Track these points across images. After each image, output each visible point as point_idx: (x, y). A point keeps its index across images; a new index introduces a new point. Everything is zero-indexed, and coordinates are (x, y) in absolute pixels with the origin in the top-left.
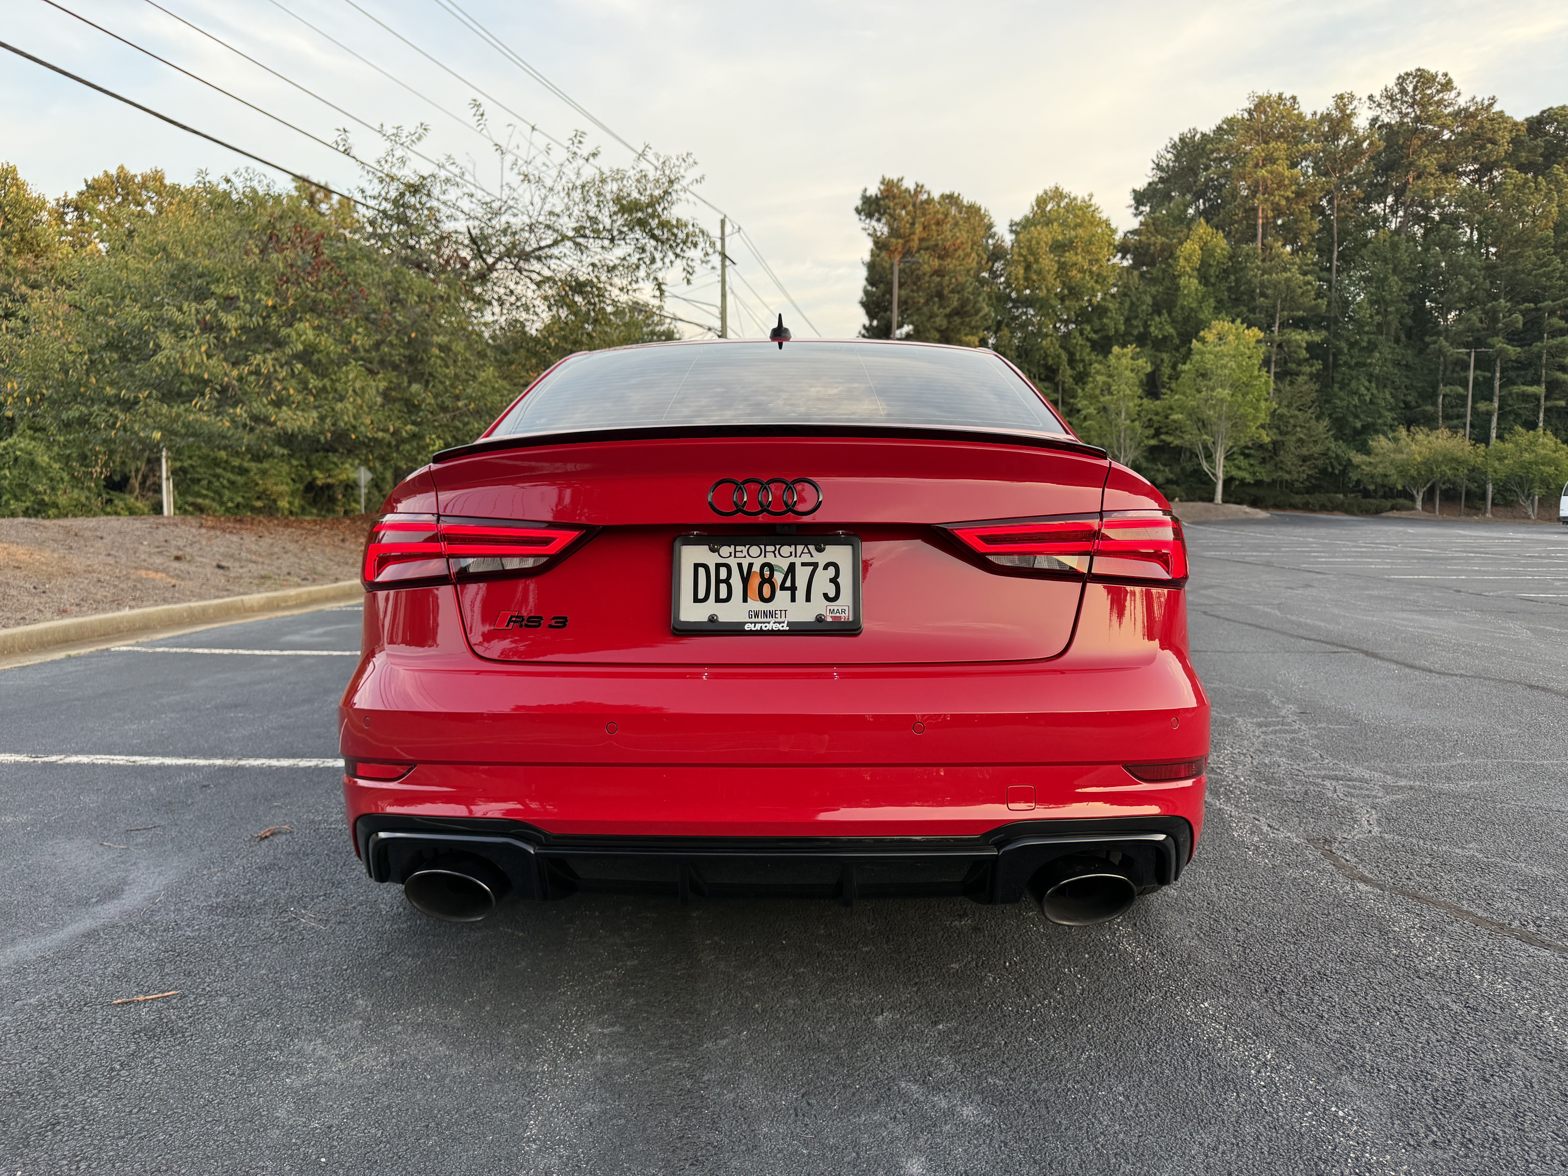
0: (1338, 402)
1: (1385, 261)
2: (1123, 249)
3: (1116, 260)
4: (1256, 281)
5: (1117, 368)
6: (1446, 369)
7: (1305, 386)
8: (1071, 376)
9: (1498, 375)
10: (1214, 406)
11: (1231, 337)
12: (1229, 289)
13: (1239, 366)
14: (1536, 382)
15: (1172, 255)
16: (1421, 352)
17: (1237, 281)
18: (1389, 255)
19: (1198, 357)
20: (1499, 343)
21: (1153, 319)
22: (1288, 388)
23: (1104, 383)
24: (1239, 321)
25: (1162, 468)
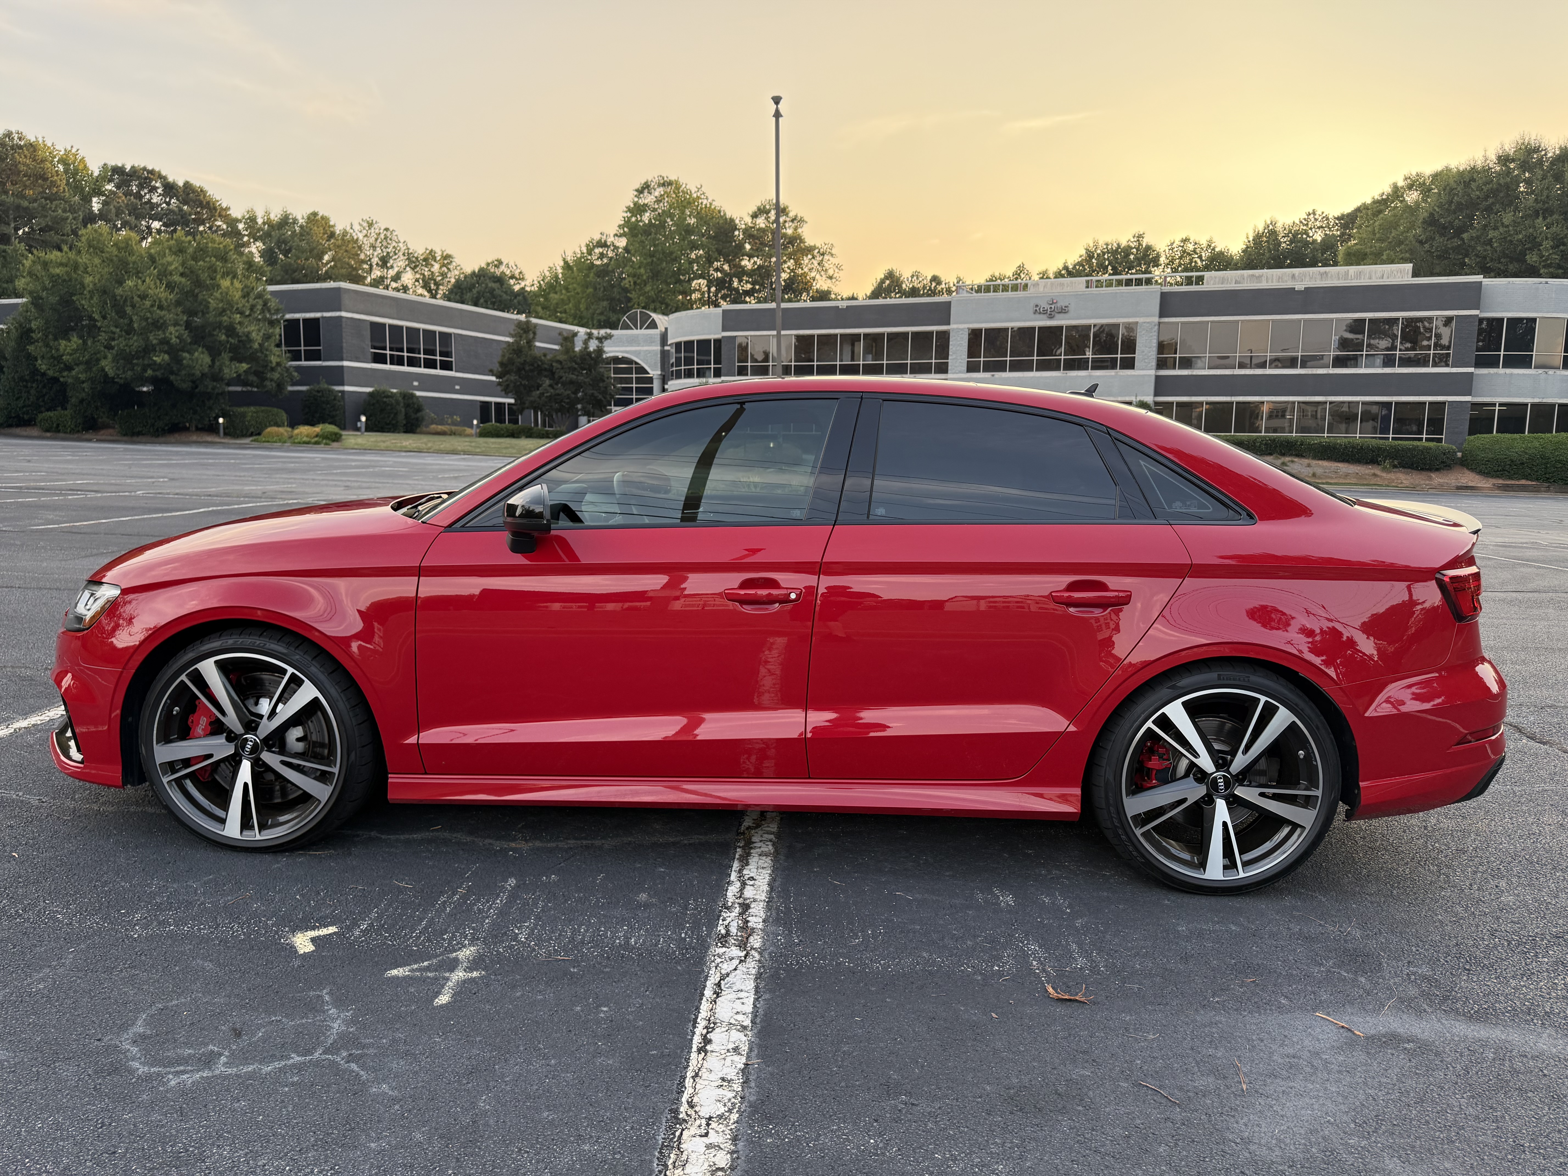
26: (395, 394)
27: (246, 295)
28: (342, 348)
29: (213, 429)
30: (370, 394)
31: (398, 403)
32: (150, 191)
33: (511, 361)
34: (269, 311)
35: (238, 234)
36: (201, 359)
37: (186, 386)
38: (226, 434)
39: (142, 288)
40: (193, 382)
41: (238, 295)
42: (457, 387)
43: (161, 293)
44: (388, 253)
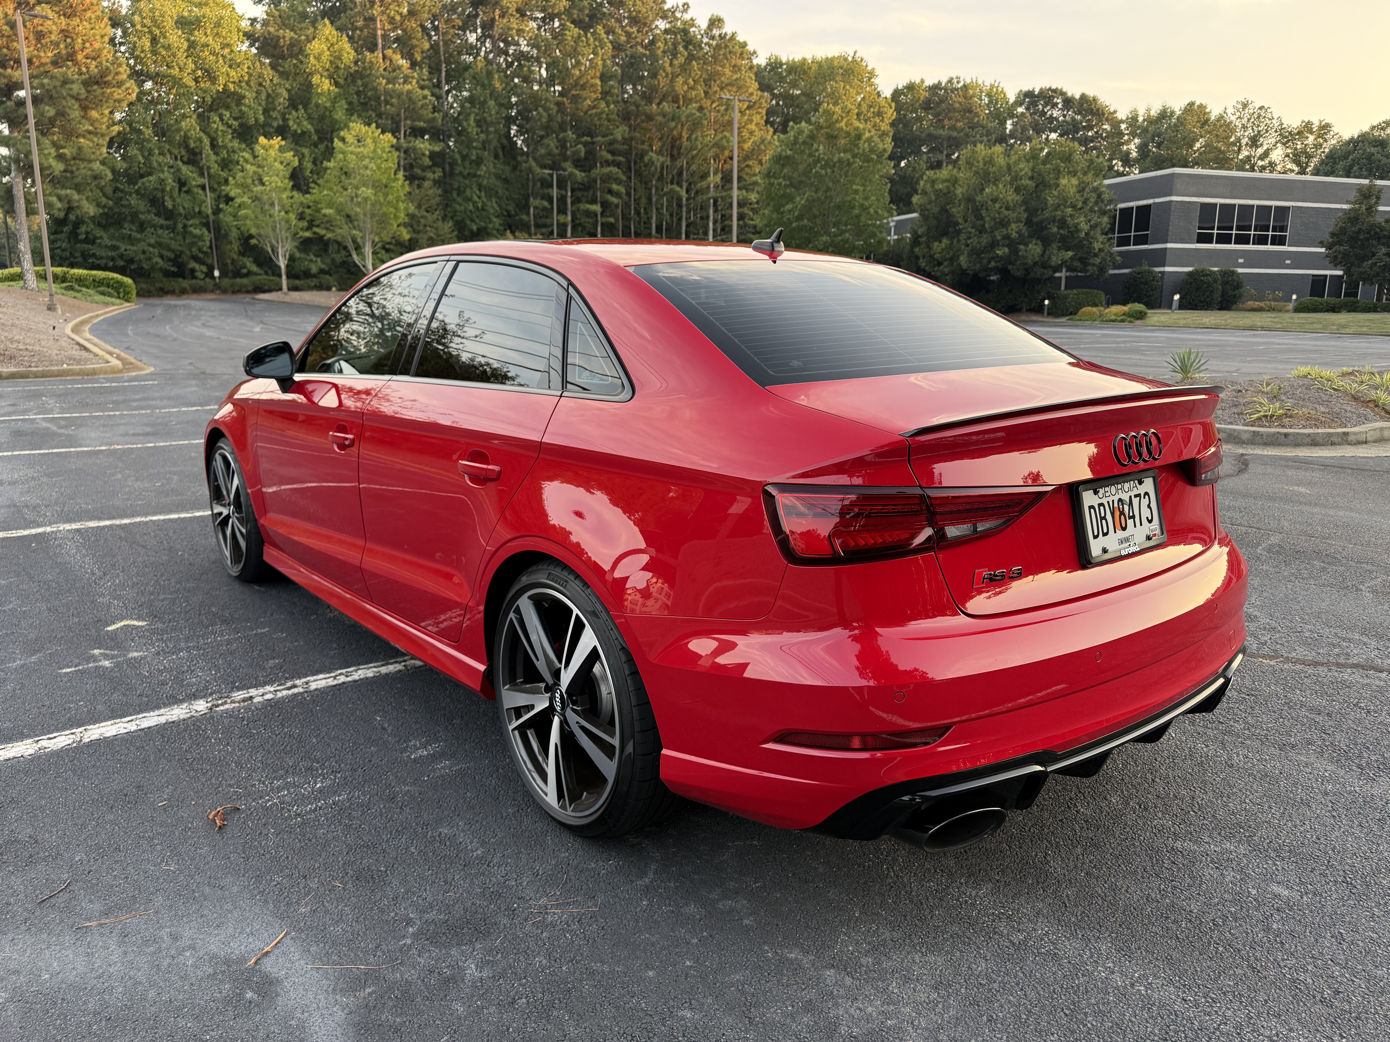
0: (457, 206)
1: (483, 86)
2: (250, 36)
3: (244, 47)
4: (381, 88)
5: (266, 159)
6: (534, 185)
7: (431, 191)
8: (216, 162)
9: (569, 194)
10: (359, 204)
11: (369, 141)
12: (358, 93)
13: (379, 168)
14: (593, 202)
15: (301, 51)
16: (514, 168)
17: (365, 85)
18: (486, 82)
19: (341, 156)
20: (569, 168)
21: (290, 114)
22: (417, 191)
23: (255, 172)
24: (374, 125)
25: (314, 259)
26: (1214, 272)
27: (1081, 190)
28: (1168, 230)
29: (1039, 309)
30: (1190, 274)
31: (1215, 281)
32: (1052, 107)
33: (1343, 231)
34: (1102, 202)
35: (1121, 134)
36: (1034, 249)
37: (1019, 274)
38: (1049, 314)
39: (995, 194)
40: (1026, 270)
41: (1073, 190)
42: (1288, 262)
43: (1011, 196)
44: (1259, 132)
